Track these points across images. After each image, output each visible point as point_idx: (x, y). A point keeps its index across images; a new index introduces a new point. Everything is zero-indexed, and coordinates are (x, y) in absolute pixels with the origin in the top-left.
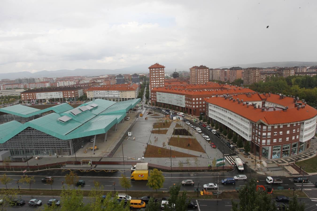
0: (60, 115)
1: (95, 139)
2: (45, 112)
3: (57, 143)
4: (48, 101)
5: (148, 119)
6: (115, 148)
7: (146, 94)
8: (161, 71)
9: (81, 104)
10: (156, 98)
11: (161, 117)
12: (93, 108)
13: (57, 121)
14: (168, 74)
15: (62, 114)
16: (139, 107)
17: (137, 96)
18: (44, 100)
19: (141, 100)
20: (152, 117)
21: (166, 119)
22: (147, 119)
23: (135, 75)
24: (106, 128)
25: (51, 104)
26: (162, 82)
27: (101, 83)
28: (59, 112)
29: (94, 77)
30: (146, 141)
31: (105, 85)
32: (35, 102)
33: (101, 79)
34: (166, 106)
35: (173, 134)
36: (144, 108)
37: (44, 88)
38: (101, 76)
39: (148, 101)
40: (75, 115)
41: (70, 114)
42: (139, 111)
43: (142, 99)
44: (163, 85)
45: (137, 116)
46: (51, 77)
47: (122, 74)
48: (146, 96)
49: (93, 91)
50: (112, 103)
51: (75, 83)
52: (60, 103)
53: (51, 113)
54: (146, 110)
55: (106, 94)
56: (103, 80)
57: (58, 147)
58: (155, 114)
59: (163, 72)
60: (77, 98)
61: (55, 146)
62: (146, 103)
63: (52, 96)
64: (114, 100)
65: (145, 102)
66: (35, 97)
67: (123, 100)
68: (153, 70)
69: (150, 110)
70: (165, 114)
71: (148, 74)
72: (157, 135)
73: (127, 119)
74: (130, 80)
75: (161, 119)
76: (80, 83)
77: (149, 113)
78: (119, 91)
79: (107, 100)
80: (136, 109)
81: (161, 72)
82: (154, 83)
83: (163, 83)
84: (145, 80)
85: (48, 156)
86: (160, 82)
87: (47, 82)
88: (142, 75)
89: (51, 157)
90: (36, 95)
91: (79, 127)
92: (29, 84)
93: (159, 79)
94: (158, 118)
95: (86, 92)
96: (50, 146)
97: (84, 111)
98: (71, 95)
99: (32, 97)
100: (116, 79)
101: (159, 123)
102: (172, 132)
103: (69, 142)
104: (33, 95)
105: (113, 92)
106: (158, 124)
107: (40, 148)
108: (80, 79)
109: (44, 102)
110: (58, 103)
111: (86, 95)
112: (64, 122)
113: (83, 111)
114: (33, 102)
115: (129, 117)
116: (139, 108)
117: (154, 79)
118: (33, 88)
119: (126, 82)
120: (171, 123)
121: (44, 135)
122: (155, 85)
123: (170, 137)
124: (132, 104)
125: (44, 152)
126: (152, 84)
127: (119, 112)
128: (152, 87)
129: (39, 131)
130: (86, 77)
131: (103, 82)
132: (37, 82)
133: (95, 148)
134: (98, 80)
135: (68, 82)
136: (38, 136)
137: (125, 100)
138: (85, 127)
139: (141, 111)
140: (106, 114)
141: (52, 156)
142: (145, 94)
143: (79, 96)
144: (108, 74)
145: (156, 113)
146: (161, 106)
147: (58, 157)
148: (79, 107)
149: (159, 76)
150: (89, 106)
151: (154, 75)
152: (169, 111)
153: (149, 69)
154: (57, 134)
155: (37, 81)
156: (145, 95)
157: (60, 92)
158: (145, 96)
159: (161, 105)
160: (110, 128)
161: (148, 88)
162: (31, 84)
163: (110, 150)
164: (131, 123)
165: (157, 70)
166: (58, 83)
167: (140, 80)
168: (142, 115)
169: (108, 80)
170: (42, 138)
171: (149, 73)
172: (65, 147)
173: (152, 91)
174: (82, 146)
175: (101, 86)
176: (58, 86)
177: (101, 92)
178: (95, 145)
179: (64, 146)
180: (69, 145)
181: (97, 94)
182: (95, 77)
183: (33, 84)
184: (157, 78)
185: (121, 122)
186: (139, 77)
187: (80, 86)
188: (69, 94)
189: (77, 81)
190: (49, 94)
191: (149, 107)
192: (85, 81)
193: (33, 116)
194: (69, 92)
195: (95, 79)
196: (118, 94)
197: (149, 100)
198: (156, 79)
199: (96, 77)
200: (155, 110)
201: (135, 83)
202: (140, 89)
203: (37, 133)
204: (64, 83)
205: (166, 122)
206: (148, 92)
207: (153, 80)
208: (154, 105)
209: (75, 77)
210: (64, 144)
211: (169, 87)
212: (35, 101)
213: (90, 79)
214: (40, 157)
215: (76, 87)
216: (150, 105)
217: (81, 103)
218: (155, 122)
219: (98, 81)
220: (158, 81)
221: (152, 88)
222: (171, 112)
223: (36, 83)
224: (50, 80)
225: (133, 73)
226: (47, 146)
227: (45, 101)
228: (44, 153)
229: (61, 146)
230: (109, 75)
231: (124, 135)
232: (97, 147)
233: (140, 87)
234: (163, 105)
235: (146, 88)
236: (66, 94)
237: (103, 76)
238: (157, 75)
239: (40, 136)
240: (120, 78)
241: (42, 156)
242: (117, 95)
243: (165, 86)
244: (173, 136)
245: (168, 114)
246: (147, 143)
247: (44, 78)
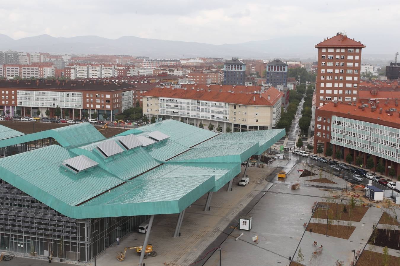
0: (69, 151)
1: (150, 225)
2: (35, 141)
3: (54, 225)
4: (43, 113)
5: (299, 189)
6: (200, 256)
7: (300, 120)
8: (350, 57)
9: (125, 130)
10: (329, 133)
11: (338, 189)
12: (154, 142)
13: (61, 167)
14: (372, 67)
15: (73, 150)
16: (277, 153)
17: (274, 122)
18: (36, 111)
19: (287, 135)
20: (313, 186)
21: (353, 196)
22: (297, 188)
23: (277, 64)
24: (181, 201)
25: (51, 122)
26: (352, 89)
27: (182, 77)
28: (69, 145)
29: (166, 61)
30: (289, 251)
31: (193, 85)
32: (12, 113)
33: (183, 67)
34: (358, 157)
35: (370, 241)
36: (291, 157)
37: (40, 80)
38: (184, 60)
39: (306, 139)
40: (106, 156)
41: (94, 152)
42: (276, 164)
43: (289, 133)
44: (355, 96)
45: (270, 178)
46: (59, 54)
47: (240, 60)
48: (300, 123)
49: (161, 98)
50: (206, 133)
51: (116, 74)
52: (74, 122)
53: (48, 145)
54: (298, 162)
55: (193, 110)
56: (189, 72)
57: (55, 236)
58: (323, 177)
59: (357, 61)
60: (116, 112)
61: (48, 232)
62: (300, 145)
63: (55, 102)
64: (211, 128)
65: (297, 141)
66: (13, 100)
67: (236, 130)
68: (327, 53)
69: (308, 165)
70: (351, 182)
71: (314, 63)
72: (322, 239)
73: (241, 183)
74: (262, 76)
75: (339, 193)
76: (129, 75)
77: (306, 174)
78: (229, 105)
79: (193, 124)
80: (270, 159)
81: (350, 61)
82: (329, 88)
83: (355, 92)
84: (303, 80)
85: (28, 255)
86: (344, 88)
87: (48, 65)
88: (296, 65)
89: (33, 257)
90: (18, 96)
91: (114, 190)
92: (4, 66)
93: (345, 78)
94: (331, 191)
95: (141, 100)
96: (35, 231)
97: (129, 148)
98: (102, 102)
99: (7, 98)
100: (222, 70)
101: (331, 205)
102: (369, 234)
103: (84, 225)
104: (10, 95)
105: (212, 106)
106: (326, 208)
107: (12, 231)
108: (129, 63)
109: (34, 116)
110: (69, 121)
111: (141, 107)
112: (76, 172)
113: (127, 148)
114: (8, 112)
115: (247, 176)
116: (278, 155)
117: (328, 77)
118: (12, 78)
119: (249, 80)
120: (367, 209)
121: (24, 200)
122: (329, 95)
123: (359, 248)
124: (258, 144)
125: (20, 243)
126: (322, 92)
127: (221, 162)
128: (321, 102)
129: (14, 188)
130: (146, 60)
131: (187, 77)
132: (24, 63)
133: (147, 249)
134: (176, 71)
135: (98, 69)
136: (11, 199)
137: (242, 131)
138: (129, 191)
139: (283, 164)
140: (188, 161)
141: (37, 256)
142: (298, 117)
143: (123, 108)
144: (203, 57)
145: (325, 175)
146: (343, 158)
147: (50, 261)
148: (119, 137)
149: (345, 71)
150: (145, 136)
151: (330, 68)
152: (366, 172)
153: (317, 49)
154: (56, 200)
155: (23, 60)
156: (297, 120)
157: (77, 93)
158: (297, 125)
159: (343, 153)
160: (192, 202)
161: (308, 104)
162: (9, 66)
163: (186, 261)
164: (250, 195)
165: (340, 54)
166: (74, 69)
167: (287, 77)
168: (283, 176)
169: (202, 73)
170: (20, 205)
171: (317, 60)
172: (73, 238)
173: (319, 113)
174: (118, 239)
175: (182, 87)
176: (73, 78)
177: (180, 103)
178: (148, 242)
179: (69, 235)
180: (82, 232)
181: (169, 106)
182: (168, 61)
183: (13, 66)
184: (338, 75)
185: (225, 188)
186: (286, 71)
187: (126, 82)
188: (98, 101)
189: (121, 68)
190: (50, 95)
191: (307, 157)
192: (142, 69)
193: (5, 147)
194: (98, 96)
195: (169, 66)
196: (225, 112)
197: (309, 136)
198: (336, 78)
199: (171, 61)
200: (322, 165)
201: (275, 85)
202: (285, 102)
203: (7, 193)
204: (88, 71)
205: (353, 205)
206: (307, 114)
207: (326, 82)
208: (320, 151)
209: (117, 57)
210: (69, 230)
211: (371, 105)
212: (12, 111)
213: (156, 65)
214: (8, 254)
215: (119, 83)
216: (308, 150)
217: (127, 127)
218: (320, 200)
219: (176, 73)
220: (341, 85)
221: (321, 104)
222: (371, 177)
223: (20, 66)
224: (55, 59)
225: (272, 58)
226: (28, 230)
227: (38, 113)
228: (19, 245)
229: (61, 234)
230: (204, 59)
231: (230, 225)
232: (152, 248)
233: (287, 99)
234: (347, 153)
235: (303, 101)
236: (90, 100)
237: (189, 61)
238: (339, 68)
239: (14, 200)
240: (235, 68)
241: (13, 252)
242: (221, 113)
243: (360, 101)
244: (368, 247)
245: (359, 183)
246: (290, 257)
247: (41, 54)
